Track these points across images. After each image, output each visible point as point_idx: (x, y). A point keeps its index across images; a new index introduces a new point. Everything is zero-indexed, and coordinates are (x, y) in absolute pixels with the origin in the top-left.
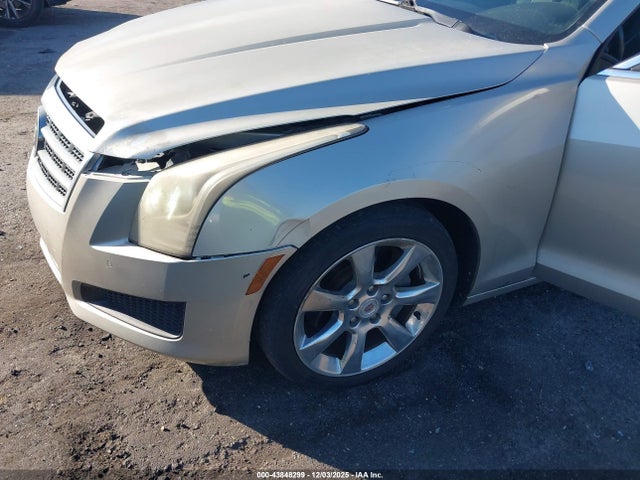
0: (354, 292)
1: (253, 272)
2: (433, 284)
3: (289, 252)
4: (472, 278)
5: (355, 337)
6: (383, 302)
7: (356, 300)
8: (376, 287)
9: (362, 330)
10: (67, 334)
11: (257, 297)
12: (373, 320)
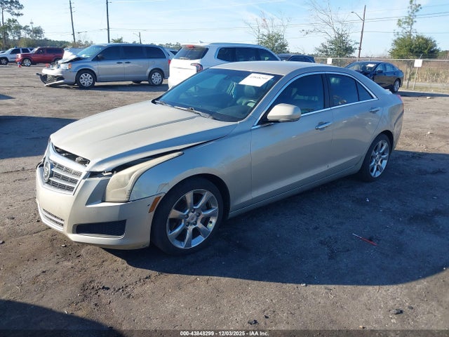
0: (188, 211)
1: (151, 204)
2: (215, 208)
3: (163, 195)
4: (229, 205)
5: (188, 231)
6: (198, 216)
7: (187, 215)
8: (195, 209)
9: (191, 228)
10: (60, 257)
11: (153, 213)
12: (195, 224)
